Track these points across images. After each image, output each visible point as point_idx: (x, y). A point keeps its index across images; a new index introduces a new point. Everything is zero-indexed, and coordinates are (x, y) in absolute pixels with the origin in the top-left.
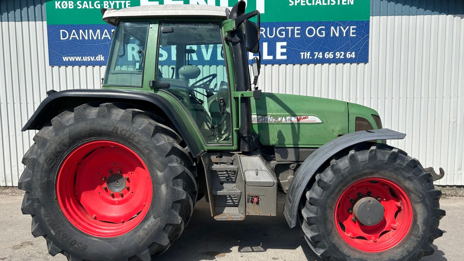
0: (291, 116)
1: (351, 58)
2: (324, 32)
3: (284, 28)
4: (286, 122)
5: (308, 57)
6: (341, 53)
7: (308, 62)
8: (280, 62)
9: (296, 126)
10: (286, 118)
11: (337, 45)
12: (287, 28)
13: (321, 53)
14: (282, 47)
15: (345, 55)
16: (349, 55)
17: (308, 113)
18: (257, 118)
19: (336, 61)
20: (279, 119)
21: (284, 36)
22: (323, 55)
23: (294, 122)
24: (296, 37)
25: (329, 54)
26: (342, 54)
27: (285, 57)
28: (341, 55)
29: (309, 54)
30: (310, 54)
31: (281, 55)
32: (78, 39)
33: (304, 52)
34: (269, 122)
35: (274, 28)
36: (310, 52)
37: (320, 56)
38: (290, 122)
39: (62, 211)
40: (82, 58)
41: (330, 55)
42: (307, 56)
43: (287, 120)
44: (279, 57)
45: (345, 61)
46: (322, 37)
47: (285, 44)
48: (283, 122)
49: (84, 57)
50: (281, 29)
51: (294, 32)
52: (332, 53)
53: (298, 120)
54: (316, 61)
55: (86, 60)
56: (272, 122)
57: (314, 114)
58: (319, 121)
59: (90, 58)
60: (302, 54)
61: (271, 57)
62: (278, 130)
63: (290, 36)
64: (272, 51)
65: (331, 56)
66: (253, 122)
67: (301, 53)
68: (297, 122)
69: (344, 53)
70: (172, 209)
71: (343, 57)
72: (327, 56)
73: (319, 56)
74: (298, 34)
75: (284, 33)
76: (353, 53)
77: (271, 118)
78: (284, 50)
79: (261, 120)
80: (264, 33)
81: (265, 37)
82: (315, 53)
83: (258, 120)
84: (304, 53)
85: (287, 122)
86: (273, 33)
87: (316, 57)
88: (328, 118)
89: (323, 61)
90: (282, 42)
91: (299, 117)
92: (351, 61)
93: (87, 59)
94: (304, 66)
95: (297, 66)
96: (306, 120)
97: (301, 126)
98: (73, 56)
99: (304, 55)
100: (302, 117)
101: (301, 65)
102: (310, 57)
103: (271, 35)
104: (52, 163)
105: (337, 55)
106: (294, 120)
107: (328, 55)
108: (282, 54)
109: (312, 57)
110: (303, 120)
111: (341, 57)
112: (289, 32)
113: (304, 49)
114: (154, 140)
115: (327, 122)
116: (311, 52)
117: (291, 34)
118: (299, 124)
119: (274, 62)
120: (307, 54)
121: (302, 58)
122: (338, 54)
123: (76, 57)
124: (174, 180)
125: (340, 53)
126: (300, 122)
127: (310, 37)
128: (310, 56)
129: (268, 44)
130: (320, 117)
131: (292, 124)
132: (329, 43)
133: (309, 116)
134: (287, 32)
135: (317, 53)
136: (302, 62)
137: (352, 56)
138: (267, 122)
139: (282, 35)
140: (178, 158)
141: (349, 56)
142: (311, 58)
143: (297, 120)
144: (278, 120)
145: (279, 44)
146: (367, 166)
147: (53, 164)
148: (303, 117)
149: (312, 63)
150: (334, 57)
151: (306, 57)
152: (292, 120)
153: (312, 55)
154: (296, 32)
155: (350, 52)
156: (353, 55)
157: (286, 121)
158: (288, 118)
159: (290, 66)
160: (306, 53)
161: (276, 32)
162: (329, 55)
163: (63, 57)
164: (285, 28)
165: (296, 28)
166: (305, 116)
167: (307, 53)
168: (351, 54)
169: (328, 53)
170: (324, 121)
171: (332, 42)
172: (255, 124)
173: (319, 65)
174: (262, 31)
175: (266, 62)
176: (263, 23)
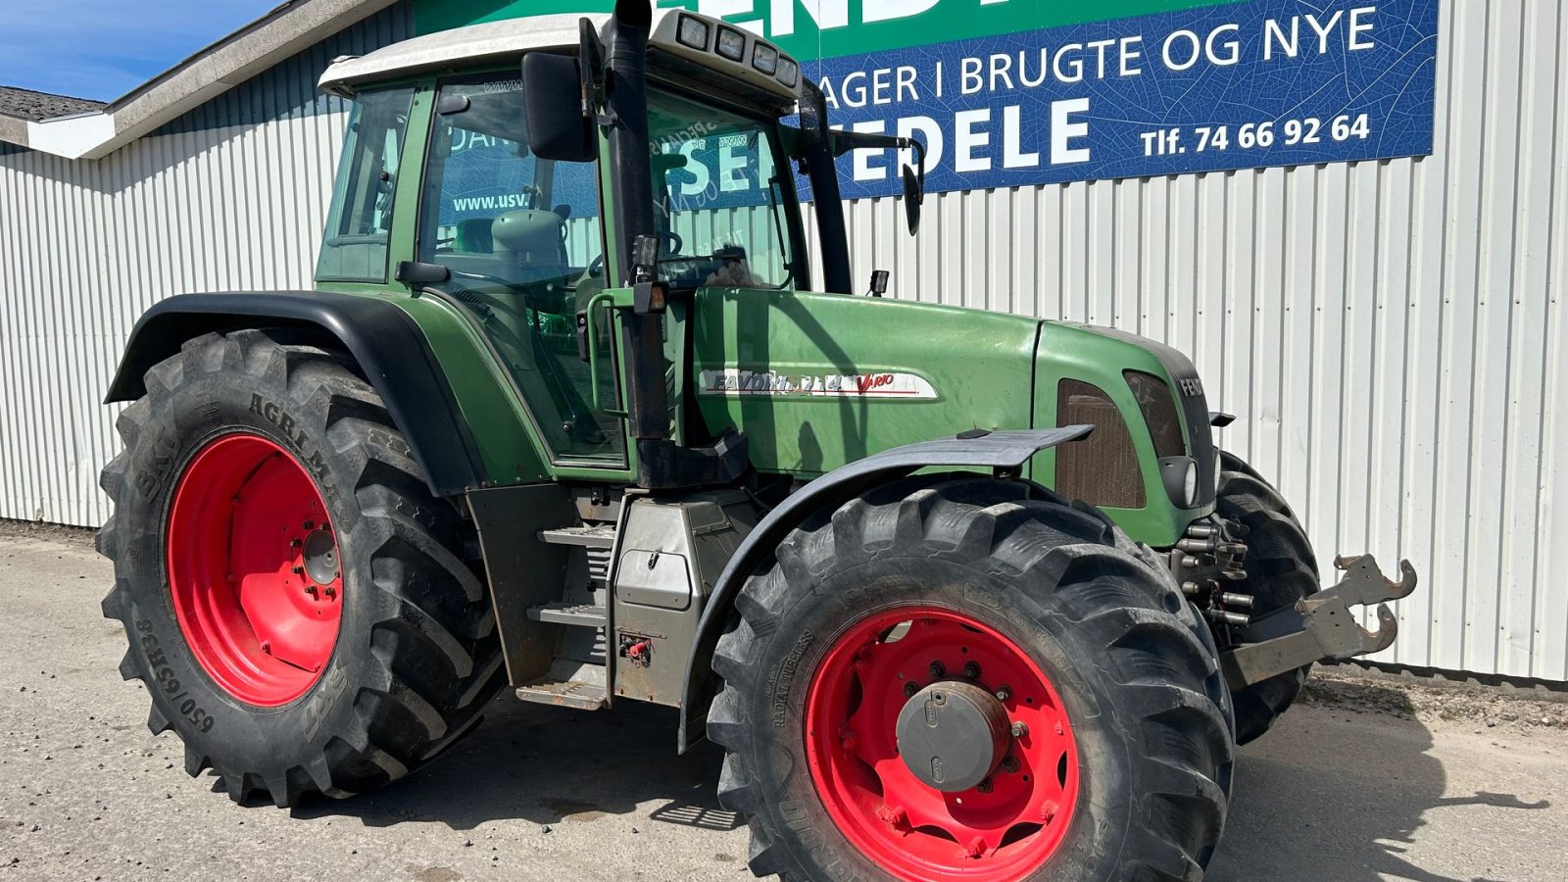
0: (839, 372)
1: (1353, 139)
2: (1235, 45)
3: (1079, 46)
4: (823, 394)
5: (1172, 150)
6: (1307, 122)
7: (1171, 167)
8: (1066, 175)
9: (856, 408)
10: (823, 381)
11: (1293, 90)
12: (1090, 45)
13: (1222, 131)
14: (1073, 118)
15: (1325, 132)
16: (1345, 128)
17: (893, 364)
18: (740, 378)
19: (1286, 157)
20: (805, 383)
21: (1079, 77)
22: (1232, 136)
23: (847, 394)
24: (1125, 77)
25: (1254, 131)
26: (1310, 126)
27: (1083, 155)
28: (1306, 129)
29: (1173, 138)
30: (1177, 138)
31: (1069, 148)
32: (487, 145)
33: (1157, 130)
34: (772, 393)
35: (1044, 52)
36: (1177, 130)
37: (1218, 139)
38: (837, 394)
40: (496, 202)
41: (1260, 134)
42: (1167, 144)
43: (827, 389)
44: (1060, 155)
45: (1324, 153)
46: (1225, 66)
47: (1082, 105)
48: (814, 394)
49: (500, 197)
50: (1068, 51)
51: (1118, 57)
52: (1270, 124)
53: (862, 388)
54: (1201, 164)
55: (506, 205)
56: (783, 393)
57: (912, 366)
58: (928, 392)
59: (515, 199)
60: (1148, 137)
61: (1032, 160)
62: (801, 422)
63: (1101, 75)
64: (1036, 137)
65: (1265, 139)
66: (727, 393)
67: (1143, 136)
68: (857, 394)
69: (1322, 122)
70: (372, 645)
71: (1317, 140)
72: (1247, 140)
73: (1214, 143)
74: (1130, 64)
75: (1079, 64)
76: (1363, 118)
77: (780, 377)
78: (1081, 130)
79: (749, 386)
80: (1007, 71)
81: (1010, 85)
82: (1198, 131)
83: (742, 387)
84: (1154, 135)
85: (828, 394)
86: (1040, 69)
87: (1201, 148)
88: (960, 382)
89: (1231, 161)
90: (1074, 98)
91: (863, 378)
92: (1352, 152)
93: (509, 202)
94: (1159, 183)
95: (1131, 185)
96: (885, 387)
97: (872, 408)
98: (476, 195)
99: (1155, 141)
100: (874, 378)
101: (1145, 179)
102: (1177, 149)
103: (1031, 77)
104: (150, 489)
105: (1288, 131)
106: (849, 385)
107: (1250, 135)
108: (1073, 144)
109: (1187, 148)
110: (877, 388)
111: (1308, 139)
112: (1097, 58)
113: (1155, 120)
114: (333, 437)
115: (957, 396)
116: (1182, 129)
117: (1105, 66)
118: (863, 401)
119: (1040, 176)
120: (1168, 139)
121: (1148, 152)
122: (1293, 130)
123: (483, 199)
124: (376, 561)
125: (1302, 122)
126: (868, 395)
127: (1180, 71)
128: (1179, 144)
129: (1022, 111)
130: (933, 379)
131: (844, 401)
132: (1254, 87)
133: (896, 376)
134: (1090, 58)
135: (1206, 131)
136: (1147, 169)
137: (1354, 132)
138: (767, 393)
139: (1073, 72)
140: (395, 494)
141: (1340, 133)
142: (1182, 150)
143: (857, 389)
144: (800, 386)
145: (1060, 109)
146: (892, 563)
147: (154, 491)
148: (876, 376)
149: (1187, 172)
150: (1275, 141)
151: (1161, 151)
152: (843, 389)
153: (1188, 139)
154: (1124, 56)
155: (1346, 118)
156: (1358, 128)
157: (825, 391)
158: (830, 379)
159: (1103, 187)
160: (1162, 133)
161: (1049, 63)
162: (1256, 136)
163: (455, 201)
164: (1085, 46)
165: (1124, 42)
166: (882, 375)
167: (1167, 135)
168: (1350, 124)
169: (1251, 126)
170: (946, 393)
171: (1269, 83)
172: (733, 399)
173: (1215, 179)
174: (1000, 68)
175: (1016, 179)
176: (1003, 38)
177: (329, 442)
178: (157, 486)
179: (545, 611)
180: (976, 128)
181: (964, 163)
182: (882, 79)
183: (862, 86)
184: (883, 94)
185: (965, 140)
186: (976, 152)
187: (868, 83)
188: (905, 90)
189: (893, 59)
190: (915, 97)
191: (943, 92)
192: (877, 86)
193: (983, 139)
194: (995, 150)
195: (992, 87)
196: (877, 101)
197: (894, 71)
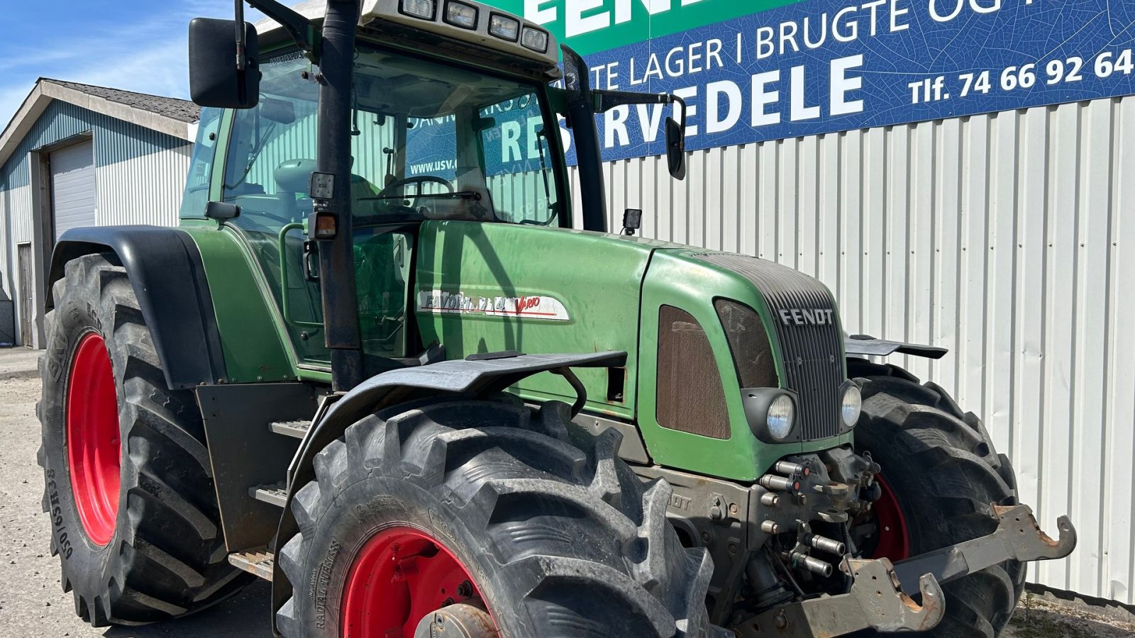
0: (503, 294)
1: (1117, 75)
3: (854, 9)
4: (492, 313)
5: (937, 97)
6: (1069, 61)
7: (936, 112)
8: (843, 125)
9: (515, 326)
10: (493, 302)
11: (1054, 31)
12: (864, 6)
13: (985, 75)
14: (849, 74)
15: (1087, 70)
16: (1108, 65)
17: (540, 287)
18: (442, 298)
19: (1048, 96)
20: (481, 303)
21: (854, 36)
22: (994, 80)
23: (509, 315)
24: (894, 32)
25: (1016, 74)
26: (1073, 65)
27: (857, 106)
28: (1068, 68)
29: (938, 85)
30: (942, 85)
31: (845, 101)
33: (922, 79)
34: (461, 312)
35: (824, 16)
36: (942, 78)
37: (981, 84)
38: (502, 314)
39: (69, 471)
41: (1022, 76)
42: (932, 92)
43: (496, 309)
44: (839, 107)
45: (1087, 91)
46: (988, 14)
47: (856, 61)
48: (488, 313)
50: (844, 14)
51: (889, 15)
52: (1032, 66)
53: (518, 311)
54: (964, 108)
56: (468, 312)
57: (553, 290)
58: (563, 315)
59: (445, 164)
60: (915, 86)
61: (814, 112)
62: (479, 338)
63: (873, 33)
64: (817, 92)
65: (1027, 80)
66: (434, 311)
67: (910, 85)
68: (515, 315)
69: (1084, 60)
71: (1080, 78)
72: (1009, 83)
73: (977, 88)
74: (900, 20)
75: (854, 24)
76: (1127, 54)
77: (466, 298)
78: (856, 83)
79: (447, 306)
80: (793, 36)
81: (796, 48)
82: (962, 77)
83: (443, 303)
84: (920, 84)
85: (497, 314)
86: (821, 32)
87: (964, 93)
88: (586, 307)
89: (993, 104)
90: (849, 55)
91: (519, 300)
92: (1116, 88)
94: (925, 128)
95: (900, 131)
96: (534, 309)
97: (525, 327)
99: (921, 90)
100: (526, 300)
101: (913, 125)
102: (942, 96)
103: (814, 39)
105: (1050, 71)
106: (510, 306)
107: (1012, 78)
108: (849, 96)
109: (952, 94)
110: (529, 310)
111: (1070, 78)
112: (870, 18)
113: (922, 70)
115: (584, 318)
116: (947, 76)
117: (877, 24)
118: (519, 321)
119: (820, 127)
120: (934, 87)
121: (915, 100)
122: (1055, 70)
125: (1064, 62)
126: (522, 315)
127: (945, 23)
128: (943, 91)
129: (806, 71)
130: (567, 303)
131: (506, 320)
132: (1016, 32)
133: (542, 298)
134: (863, 17)
135: (970, 77)
136: (913, 116)
137: (1117, 68)
139: (848, 32)
141: (1104, 70)
142: (946, 96)
143: (515, 310)
144: (479, 307)
145: (838, 66)
147: (58, 374)
148: (528, 298)
149: (951, 117)
150: (1037, 81)
151: (927, 98)
152: (506, 310)
153: (953, 85)
154: (894, 13)
155: (1109, 54)
156: (1122, 63)
157: (494, 311)
158: (498, 300)
159: (876, 133)
160: (928, 81)
161: (830, 27)
162: (1019, 78)
164: (859, 8)
166: (532, 298)
167: (933, 83)
168: (1113, 60)
169: (1013, 68)
170: (576, 316)
171: (1031, 26)
172: (437, 316)
173: (978, 121)
174: (787, 34)
175: (800, 130)
176: (791, 7)
177: (115, 341)
178: (60, 370)
179: (260, 491)
180: (768, 88)
181: (759, 119)
182: (695, 52)
183: (680, 59)
184: (696, 64)
185: (760, 99)
186: (768, 109)
187: (684, 55)
188: (713, 59)
189: (702, 34)
190: (721, 64)
191: (742, 58)
192: (691, 58)
193: (774, 97)
194: (783, 106)
195: (782, 52)
196: (691, 70)
197: (704, 45)
